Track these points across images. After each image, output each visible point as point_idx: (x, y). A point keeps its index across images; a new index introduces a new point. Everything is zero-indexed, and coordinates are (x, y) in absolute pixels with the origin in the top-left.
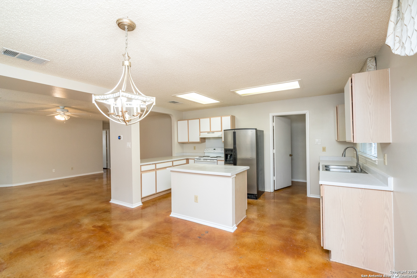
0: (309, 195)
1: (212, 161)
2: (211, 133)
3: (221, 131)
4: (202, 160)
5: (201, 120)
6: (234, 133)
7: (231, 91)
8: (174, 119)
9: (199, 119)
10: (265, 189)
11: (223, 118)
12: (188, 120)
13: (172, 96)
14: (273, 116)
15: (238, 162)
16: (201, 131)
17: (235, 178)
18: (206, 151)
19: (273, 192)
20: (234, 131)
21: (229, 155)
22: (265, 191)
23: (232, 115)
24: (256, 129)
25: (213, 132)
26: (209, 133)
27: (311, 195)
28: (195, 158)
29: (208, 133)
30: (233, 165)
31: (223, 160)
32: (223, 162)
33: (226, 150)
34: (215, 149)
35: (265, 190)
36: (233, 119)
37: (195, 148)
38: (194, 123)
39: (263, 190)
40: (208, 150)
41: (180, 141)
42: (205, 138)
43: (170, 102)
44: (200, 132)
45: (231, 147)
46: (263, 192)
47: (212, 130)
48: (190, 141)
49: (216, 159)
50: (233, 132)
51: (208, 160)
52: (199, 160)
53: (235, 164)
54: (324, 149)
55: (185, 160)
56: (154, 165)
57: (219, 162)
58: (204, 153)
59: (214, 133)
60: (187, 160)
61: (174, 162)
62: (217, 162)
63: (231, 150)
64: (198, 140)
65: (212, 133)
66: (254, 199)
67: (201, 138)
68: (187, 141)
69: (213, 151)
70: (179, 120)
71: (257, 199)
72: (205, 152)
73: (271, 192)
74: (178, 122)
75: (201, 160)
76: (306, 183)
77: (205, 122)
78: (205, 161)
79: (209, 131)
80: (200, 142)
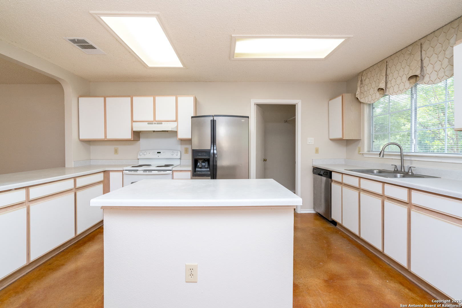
1: (162, 173)
2: (155, 124)
3: (175, 121)
4: (142, 172)
6: (213, 123)
8: (69, 92)
9: (131, 97)
11: (180, 98)
12: (105, 97)
14: (255, 104)
15: (219, 172)
16: (134, 120)
18: (143, 157)
20: (212, 118)
21: (201, 161)
23: (195, 96)
24: (248, 118)
25: (160, 122)
26: (152, 124)
27: (301, 210)
28: (123, 168)
29: (148, 124)
30: (210, 177)
32: (189, 174)
33: (196, 152)
34: (160, 153)
36: (196, 102)
37: (116, 151)
40: (146, 154)
41: (84, 136)
42: (139, 133)
44: (133, 121)
47: (157, 119)
48: (109, 137)
50: (211, 120)
51: (154, 172)
52: (133, 173)
53: (214, 176)
54: (317, 151)
55: (102, 175)
57: (175, 173)
58: (139, 160)
59: (162, 123)
60: (107, 173)
61: (78, 180)
62: (173, 174)
63: (207, 152)
64: (129, 136)
65: (158, 124)
67: (134, 133)
68: (102, 137)
69: (157, 156)
70: (82, 96)
74: (80, 98)
75: (138, 172)
78: (147, 173)
79: (152, 119)
80: (132, 140)
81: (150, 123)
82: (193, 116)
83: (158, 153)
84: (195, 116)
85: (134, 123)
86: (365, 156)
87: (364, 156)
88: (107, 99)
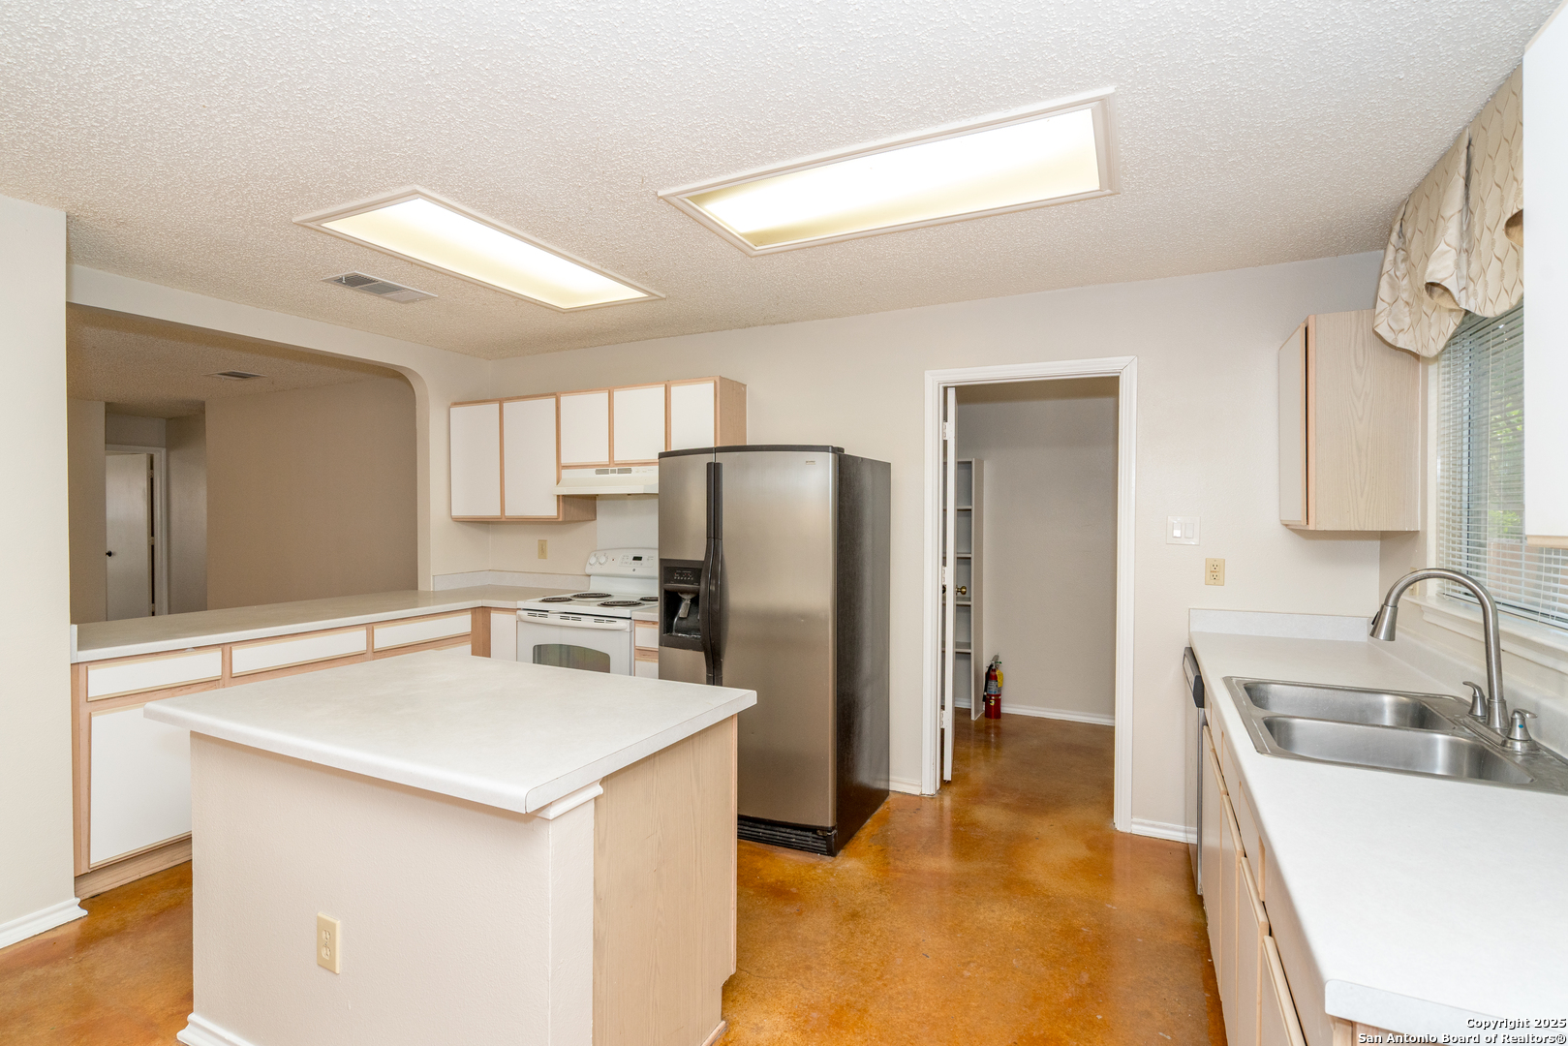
0: (1128, 820)
1: (604, 624)
2: (613, 471)
4: (555, 619)
5: (564, 399)
6: (714, 473)
7: (661, 193)
9: (557, 396)
10: (891, 777)
11: (675, 390)
12: (501, 402)
13: (297, 224)
14: (945, 389)
16: (564, 461)
17: (592, 804)
18: (595, 568)
19: (932, 797)
20: (710, 458)
21: (687, 599)
22: (893, 787)
23: (721, 378)
24: (838, 451)
25: (625, 468)
26: (606, 472)
27: (1135, 819)
28: (521, 604)
29: (598, 472)
31: (654, 623)
33: (670, 570)
34: (639, 559)
35: (888, 780)
36: (731, 397)
37: (542, 551)
38: (531, 416)
39: (880, 785)
40: (603, 560)
41: (461, 509)
42: (594, 498)
43: (339, 280)
44: (560, 467)
45: (694, 550)
46: (881, 795)
47: (618, 458)
48: (510, 512)
49: (625, 612)
50: (709, 465)
51: (586, 622)
52: (537, 617)
53: (712, 650)
54: (1215, 572)
55: (467, 618)
56: (217, 654)
57: (635, 630)
58: (587, 578)
59: (629, 471)
60: (482, 615)
61: (379, 631)
62: (632, 631)
63: (694, 571)
64: (550, 510)
65: (621, 471)
66: (815, 851)
67: (565, 500)
68: (494, 511)
70: (456, 404)
71: (832, 852)
72: (589, 571)
73: (921, 797)
74: (452, 410)
75: (548, 617)
76: (1109, 732)
77: (584, 410)
78: (570, 622)
79: (605, 459)
80: (560, 520)
81: (602, 470)
82: (713, 446)
83: (635, 558)
84: (719, 445)
85: (564, 473)
86: (1428, 617)
87: (1425, 618)
88: (506, 405)
